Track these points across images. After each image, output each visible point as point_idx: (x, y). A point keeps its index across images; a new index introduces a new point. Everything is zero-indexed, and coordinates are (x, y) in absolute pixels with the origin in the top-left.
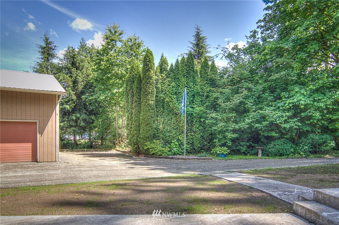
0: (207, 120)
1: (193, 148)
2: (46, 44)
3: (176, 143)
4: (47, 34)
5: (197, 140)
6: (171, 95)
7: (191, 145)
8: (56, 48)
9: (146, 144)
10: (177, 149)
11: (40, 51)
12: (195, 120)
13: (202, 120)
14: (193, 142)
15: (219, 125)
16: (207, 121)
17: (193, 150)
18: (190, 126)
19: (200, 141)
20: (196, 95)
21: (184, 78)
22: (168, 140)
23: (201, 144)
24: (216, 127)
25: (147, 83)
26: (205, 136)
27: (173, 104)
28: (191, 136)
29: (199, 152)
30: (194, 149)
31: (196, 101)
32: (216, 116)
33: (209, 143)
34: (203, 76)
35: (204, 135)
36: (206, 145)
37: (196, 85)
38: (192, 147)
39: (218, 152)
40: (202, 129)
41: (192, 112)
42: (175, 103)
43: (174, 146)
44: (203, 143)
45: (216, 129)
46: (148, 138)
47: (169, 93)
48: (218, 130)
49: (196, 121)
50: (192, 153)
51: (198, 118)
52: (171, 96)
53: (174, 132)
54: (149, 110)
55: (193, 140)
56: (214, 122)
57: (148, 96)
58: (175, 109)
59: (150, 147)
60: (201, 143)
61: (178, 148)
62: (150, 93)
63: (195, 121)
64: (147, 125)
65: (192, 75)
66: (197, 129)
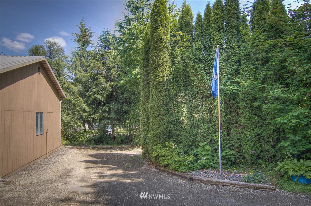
0: (266, 104)
1: (241, 156)
2: (82, 32)
3: (207, 147)
4: (83, 22)
5: (248, 141)
6: (193, 64)
7: (237, 150)
8: (92, 35)
9: (155, 147)
10: (208, 159)
11: (76, 40)
12: (242, 105)
13: (256, 104)
14: (241, 145)
15: (290, 114)
16: (264, 107)
17: (242, 158)
18: (234, 116)
19: (254, 144)
20: (243, 60)
21: (220, 33)
22: (195, 141)
23: (257, 149)
24: (285, 118)
25: (156, 50)
26: (265, 134)
27: (198, 79)
28: (237, 134)
29: (253, 163)
30: (244, 158)
31: (243, 71)
32: (283, 95)
33: (273, 147)
34: (257, 24)
35: (262, 132)
36: (268, 151)
37: (243, 42)
38: (239, 154)
39: (291, 173)
40: (259, 122)
41: (236, 91)
42: (202, 78)
43: (203, 153)
44: (260, 147)
45: (286, 121)
46: (160, 138)
47: (191, 60)
48: (290, 124)
49: (245, 108)
50: (241, 165)
51: (248, 102)
52: (194, 66)
53: (205, 127)
54: (160, 92)
55: (241, 142)
56: (279, 107)
57: (157, 70)
58: (204, 87)
59: (160, 154)
60: (257, 147)
61: (210, 157)
62: (160, 65)
63: (243, 107)
64: (157, 118)
65: (235, 26)
66: (248, 122)
